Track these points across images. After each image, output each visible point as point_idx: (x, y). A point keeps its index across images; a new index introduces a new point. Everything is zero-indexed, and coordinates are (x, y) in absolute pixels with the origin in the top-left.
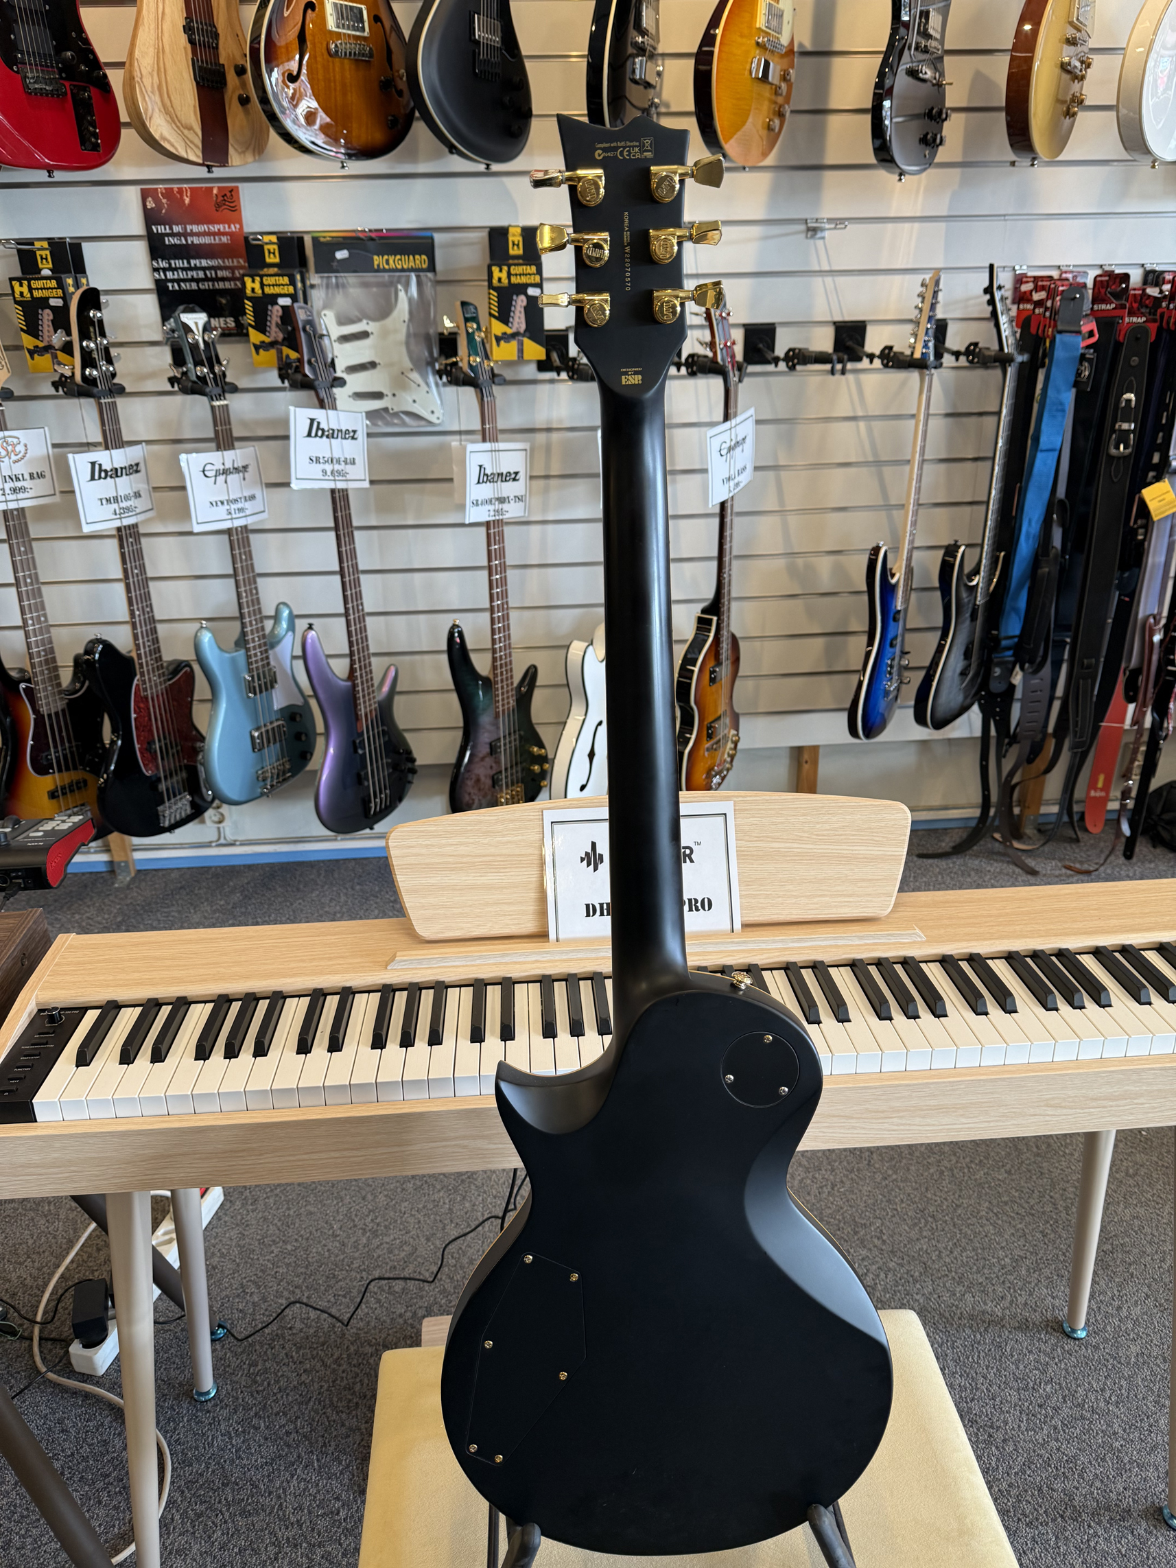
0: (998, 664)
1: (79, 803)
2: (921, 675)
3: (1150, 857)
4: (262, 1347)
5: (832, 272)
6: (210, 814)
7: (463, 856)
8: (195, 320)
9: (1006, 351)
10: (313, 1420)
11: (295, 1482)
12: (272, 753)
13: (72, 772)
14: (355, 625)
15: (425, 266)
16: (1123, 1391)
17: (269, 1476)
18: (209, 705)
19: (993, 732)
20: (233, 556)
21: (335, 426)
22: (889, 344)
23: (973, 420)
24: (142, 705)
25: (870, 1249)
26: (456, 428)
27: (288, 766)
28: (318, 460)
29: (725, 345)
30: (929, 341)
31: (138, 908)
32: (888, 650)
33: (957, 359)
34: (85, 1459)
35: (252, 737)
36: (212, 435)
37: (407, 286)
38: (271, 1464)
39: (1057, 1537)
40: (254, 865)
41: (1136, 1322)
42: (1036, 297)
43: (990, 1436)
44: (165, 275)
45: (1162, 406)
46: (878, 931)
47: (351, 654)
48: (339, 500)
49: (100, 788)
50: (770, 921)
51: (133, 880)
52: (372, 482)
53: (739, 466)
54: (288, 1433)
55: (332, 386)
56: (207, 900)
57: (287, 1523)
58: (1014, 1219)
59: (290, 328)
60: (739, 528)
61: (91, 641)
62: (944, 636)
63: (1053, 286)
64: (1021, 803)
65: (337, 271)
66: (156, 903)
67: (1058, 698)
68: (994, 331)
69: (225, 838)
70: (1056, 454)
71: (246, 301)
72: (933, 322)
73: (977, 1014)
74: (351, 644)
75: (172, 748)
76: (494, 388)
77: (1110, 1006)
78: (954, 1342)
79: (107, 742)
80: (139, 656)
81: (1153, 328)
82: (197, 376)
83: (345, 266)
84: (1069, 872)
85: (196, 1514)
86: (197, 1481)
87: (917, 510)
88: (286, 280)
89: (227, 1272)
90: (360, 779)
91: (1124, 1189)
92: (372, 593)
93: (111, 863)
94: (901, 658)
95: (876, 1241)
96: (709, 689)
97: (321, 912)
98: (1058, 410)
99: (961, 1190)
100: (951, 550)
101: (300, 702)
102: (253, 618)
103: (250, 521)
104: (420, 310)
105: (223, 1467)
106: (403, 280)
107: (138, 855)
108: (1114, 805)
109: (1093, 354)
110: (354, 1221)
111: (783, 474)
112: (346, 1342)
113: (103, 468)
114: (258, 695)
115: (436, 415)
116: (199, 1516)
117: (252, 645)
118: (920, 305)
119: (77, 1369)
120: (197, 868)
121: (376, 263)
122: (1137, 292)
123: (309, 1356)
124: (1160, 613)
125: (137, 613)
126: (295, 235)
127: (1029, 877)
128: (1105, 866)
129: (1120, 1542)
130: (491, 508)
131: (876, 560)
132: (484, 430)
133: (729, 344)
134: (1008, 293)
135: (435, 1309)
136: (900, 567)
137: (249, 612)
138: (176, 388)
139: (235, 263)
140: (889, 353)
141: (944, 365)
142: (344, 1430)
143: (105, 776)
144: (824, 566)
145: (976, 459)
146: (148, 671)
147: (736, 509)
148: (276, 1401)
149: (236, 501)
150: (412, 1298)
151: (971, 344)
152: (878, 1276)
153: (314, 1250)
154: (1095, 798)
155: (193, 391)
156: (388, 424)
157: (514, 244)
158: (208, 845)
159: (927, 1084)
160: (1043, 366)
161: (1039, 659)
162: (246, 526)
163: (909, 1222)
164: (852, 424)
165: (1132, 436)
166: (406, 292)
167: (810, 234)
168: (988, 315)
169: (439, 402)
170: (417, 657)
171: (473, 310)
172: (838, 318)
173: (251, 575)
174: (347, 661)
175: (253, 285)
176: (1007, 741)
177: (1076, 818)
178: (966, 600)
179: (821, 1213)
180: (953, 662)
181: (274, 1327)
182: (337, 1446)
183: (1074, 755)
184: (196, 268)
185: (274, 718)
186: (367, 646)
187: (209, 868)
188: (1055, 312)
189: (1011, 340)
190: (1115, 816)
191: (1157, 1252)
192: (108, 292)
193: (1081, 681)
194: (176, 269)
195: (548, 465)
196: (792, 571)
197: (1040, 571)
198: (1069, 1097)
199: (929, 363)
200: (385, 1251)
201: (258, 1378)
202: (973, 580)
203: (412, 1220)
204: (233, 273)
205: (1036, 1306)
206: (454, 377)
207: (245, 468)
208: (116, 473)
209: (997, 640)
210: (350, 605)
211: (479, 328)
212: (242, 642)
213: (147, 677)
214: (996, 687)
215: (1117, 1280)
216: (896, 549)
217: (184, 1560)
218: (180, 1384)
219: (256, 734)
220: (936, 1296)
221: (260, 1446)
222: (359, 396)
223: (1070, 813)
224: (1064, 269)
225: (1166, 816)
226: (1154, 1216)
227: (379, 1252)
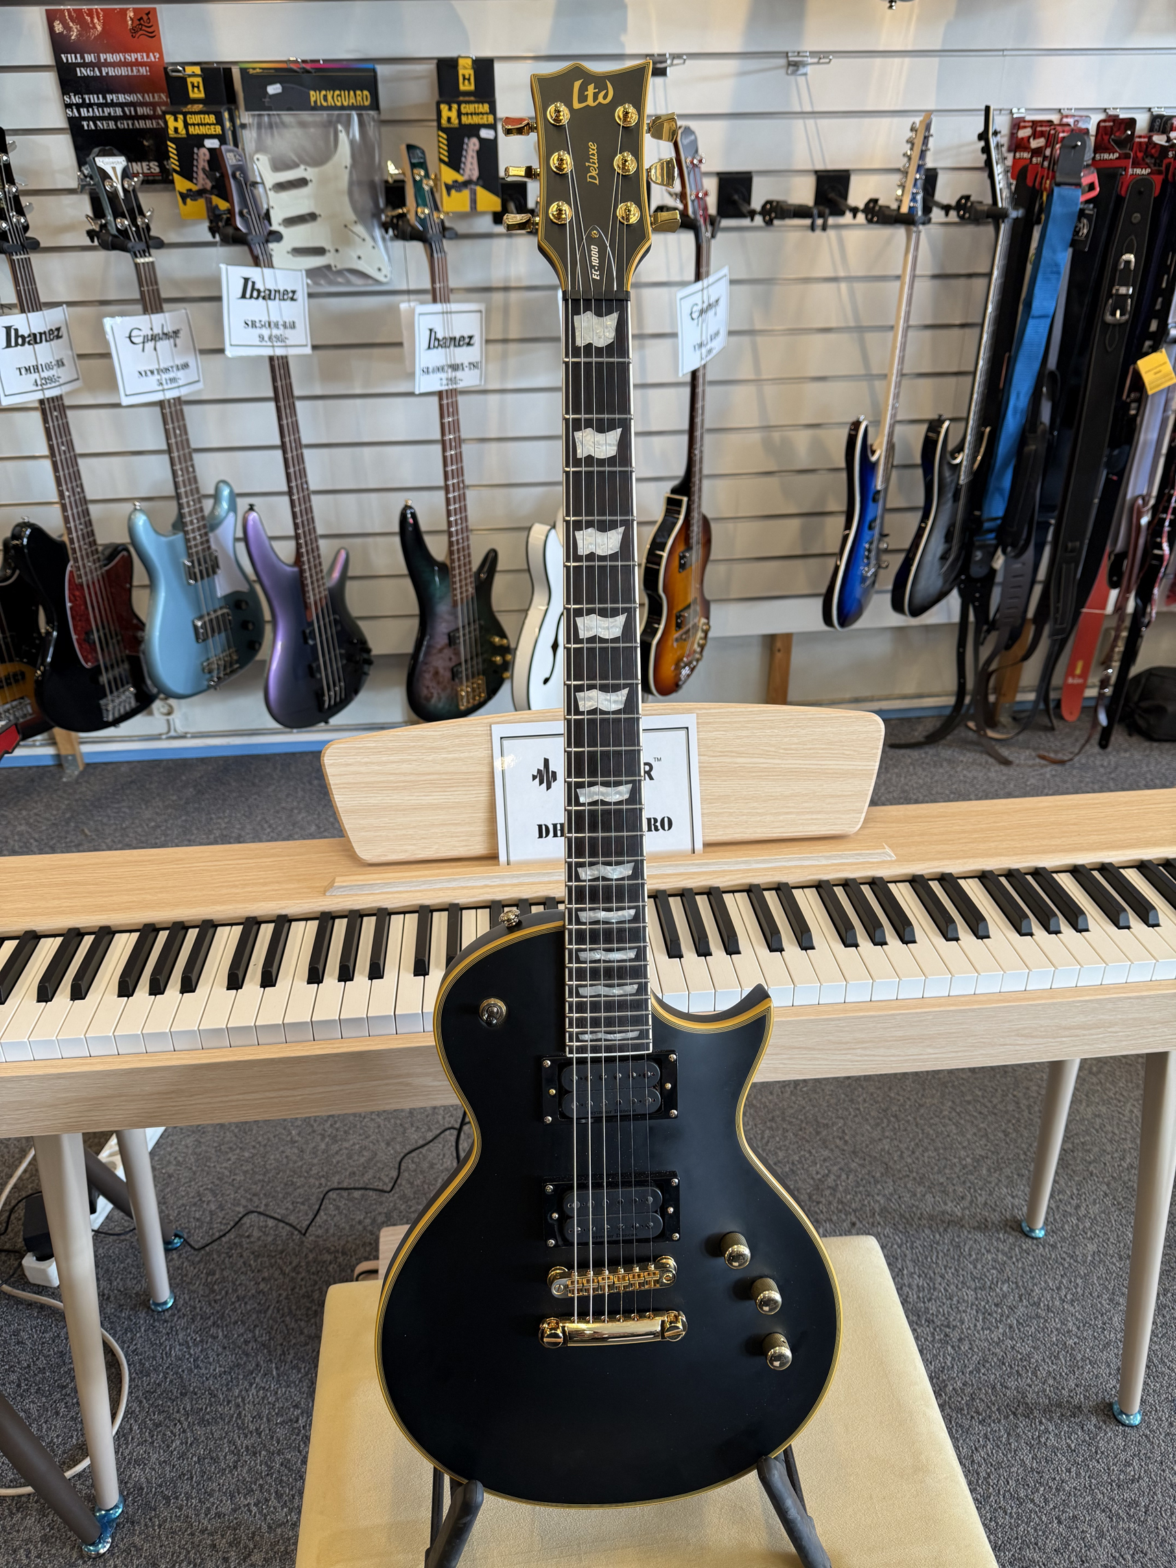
0: (980, 548)
1: (17, 697)
2: (900, 558)
3: (1126, 745)
4: (219, 1256)
5: (814, 114)
6: (157, 706)
7: (405, 774)
8: (113, 164)
9: (1000, 205)
10: (272, 1328)
11: (254, 1391)
12: (217, 646)
13: (8, 664)
14: (300, 505)
15: (367, 103)
16: (1079, 1290)
17: (227, 1385)
18: (147, 591)
19: (972, 618)
20: (166, 431)
21: (272, 287)
22: (874, 196)
23: (962, 282)
24: (77, 593)
25: (832, 1150)
26: (404, 287)
27: (235, 657)
28: (254, 324)
29: (697, 196)
30: (917, 193)
31: (87, 803)
32: (867, 534)
33: (947, 214)
34: (43, 1371)
35: (195, 627)
36: (138, 296)
37: (348, 126)
38: (230, 1373)
39: (1009, 1434)
40: (207, 758)
41: (1094, 1221)
42: (1034, 144)
43: (946, 1335)
44: (79, 112)
45: (1163, 269)
46: (846, 850)
47: (297, 537)
48: (279, 368)
49: (37, 682)
50: (733, 840)
51: (82, 774)
52: (314, 347)
53: (712, 331)
54: (246, 1342)
55: (267, 241)
56: (159, 795)
57: (246, 1431)
58: (976, 1118)
59: (218, 175)
60: (711, 397)
61: (18, 525)
62: (925, 517)
63: (1052, 132)
64: (997, 690)
65: (270, 109)
66: (106, 798)
67: (1040, 582)
68: (988, 182)
69: (175, 730)
70: (1049, 321)
71: (169, 143)
72: (922, 172)
73: (947, 940)
74: (296, 526)
75: (112, 638)
76: (445, 242)
77: (1087, 930)
78: (913, 1243)
79: (43, 631)
80: (72, 541)
81: (1158, 180)
82: (118, 230)
83: (280, 103)
84: (1043, 762)
85: (154, 1424)
86: (155, 1391)
87: (900, 382)
88: (212, 119)
89: (183, 1181)
90: (312, 672)
91: (1086, 1086)
92: (317, 470)
93: (58, 757)
94: (880, 541)
95: (838, 1141)
96: (678, 576)
97: (277, 808)
98: (1052, 272)
99: (924, 1089)
100: (934, 425)
101: (244, 588)
102: (190, 498)
103: (183, 392)
104: (364, 154)
105: (181, 1377)
106: (344, 119)
107: (85, 749)
108: (1092, 692)
109: (1093, 210)
110: (312, 1126)
111: (759, 339)
112: (305, 1249)
113: (20, 333)
114: (199, 583)
115: (384, 272)
116: (157, 1425)
117: (190, 528)
118: (909, 153)
119: (32, 1281)
120: (148, 761)
121: (313, 99)
122: (1142, 140)
123: (267, 1264)
124: (1149, 494)
125: (67, 494)
126: (222, 66)
127: (1002, 767)
128: (1081, 755)
129: (1070, 1438)
130: (443, 376)
131: (856, 436)
132: (434, 290)
133: (700, 195)
134: (1003, 139)
135: (395, 1214)
136: (881, 443)
137: (186, 492)
138: (96, 243)
139: (156, 99)
140: (874, 207)
141: (933, 220)
142: (302, 1338)
143: (42, 668)
144: (802, 440)
145: (963, 326)
146: (82, 556)
147: (709, 378)
148: (234, 1310)
149: (167, 370)
150: (371, 1204)
151: (962, 197)
152: (839, 1177)
153: (272, 1157)
154: (1072, 685)
155: (114, 247)
156: (331, 283)
157: (464, 79)
158: (158, 737)
159: (893, 1015)
160: (1038, 222)
161: (1022, 542)
162: (179, 398)
163: (872, 1122)
164: (833, 285)
165: (1129, 301)
166: (348, 133)
167: (791, 68)
168: (982, 164)
169: (386, 258)
170: (370, 540)
171: (420, 155)
172: (820, 167)
173: (187, 451)
174: (292, 544)
175: (176, 124)
176: (985, 627)
177: (1052, 705)
178: (949, 480)
179: (783, 1113)
180: (934, 546)
181: (232, 1235)
182: (296, 1354)
183: (1053, 643)
184: (113, 104)
185: (217, 606)
186: (314, 528)
187: (160, 761)
188: (1053, 162)
189: (1006, 193)
190: (1092, 703)
191: (1117, 1151)
192: (16, 132)
193: (1064, 566)
194: (90, 105)
195: (506, 328)
196: (768, 445)
197: (1027, 449)
198: (1042, 1026)
199: (916, 218)
200: (344, 1157)
201: (216, 1287)
202: (955, 458)
203: (372, 1125)
204: (154, 110)
205: (996, 1205)
206: (402, 230)
207: (176, 333)
208: (34, 339)
209: (979, 522)
210: (293, 484)
211: (427, 176)
212: (179, 524)
213: (80, 563)
214: (977, 571)
215: (1077, 1179)
216: (877, 423)
217: (143, 1470)
218: (137, 1294)
219: (199, 624)
220: (896, 1197)
221: (218, 1355)
222: (298, 251)
223: (1046, 699)
224: (1065, 112)
225: (1144, 704)
226: (1116, 1114)
227: (338, 1158)
